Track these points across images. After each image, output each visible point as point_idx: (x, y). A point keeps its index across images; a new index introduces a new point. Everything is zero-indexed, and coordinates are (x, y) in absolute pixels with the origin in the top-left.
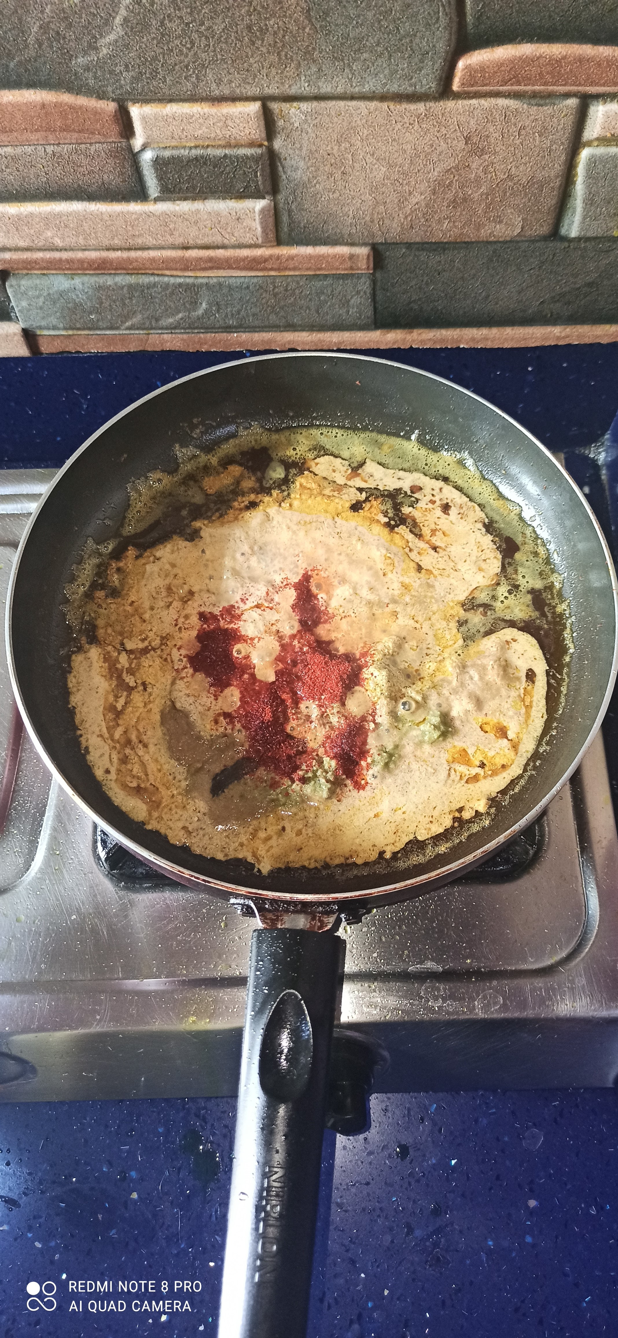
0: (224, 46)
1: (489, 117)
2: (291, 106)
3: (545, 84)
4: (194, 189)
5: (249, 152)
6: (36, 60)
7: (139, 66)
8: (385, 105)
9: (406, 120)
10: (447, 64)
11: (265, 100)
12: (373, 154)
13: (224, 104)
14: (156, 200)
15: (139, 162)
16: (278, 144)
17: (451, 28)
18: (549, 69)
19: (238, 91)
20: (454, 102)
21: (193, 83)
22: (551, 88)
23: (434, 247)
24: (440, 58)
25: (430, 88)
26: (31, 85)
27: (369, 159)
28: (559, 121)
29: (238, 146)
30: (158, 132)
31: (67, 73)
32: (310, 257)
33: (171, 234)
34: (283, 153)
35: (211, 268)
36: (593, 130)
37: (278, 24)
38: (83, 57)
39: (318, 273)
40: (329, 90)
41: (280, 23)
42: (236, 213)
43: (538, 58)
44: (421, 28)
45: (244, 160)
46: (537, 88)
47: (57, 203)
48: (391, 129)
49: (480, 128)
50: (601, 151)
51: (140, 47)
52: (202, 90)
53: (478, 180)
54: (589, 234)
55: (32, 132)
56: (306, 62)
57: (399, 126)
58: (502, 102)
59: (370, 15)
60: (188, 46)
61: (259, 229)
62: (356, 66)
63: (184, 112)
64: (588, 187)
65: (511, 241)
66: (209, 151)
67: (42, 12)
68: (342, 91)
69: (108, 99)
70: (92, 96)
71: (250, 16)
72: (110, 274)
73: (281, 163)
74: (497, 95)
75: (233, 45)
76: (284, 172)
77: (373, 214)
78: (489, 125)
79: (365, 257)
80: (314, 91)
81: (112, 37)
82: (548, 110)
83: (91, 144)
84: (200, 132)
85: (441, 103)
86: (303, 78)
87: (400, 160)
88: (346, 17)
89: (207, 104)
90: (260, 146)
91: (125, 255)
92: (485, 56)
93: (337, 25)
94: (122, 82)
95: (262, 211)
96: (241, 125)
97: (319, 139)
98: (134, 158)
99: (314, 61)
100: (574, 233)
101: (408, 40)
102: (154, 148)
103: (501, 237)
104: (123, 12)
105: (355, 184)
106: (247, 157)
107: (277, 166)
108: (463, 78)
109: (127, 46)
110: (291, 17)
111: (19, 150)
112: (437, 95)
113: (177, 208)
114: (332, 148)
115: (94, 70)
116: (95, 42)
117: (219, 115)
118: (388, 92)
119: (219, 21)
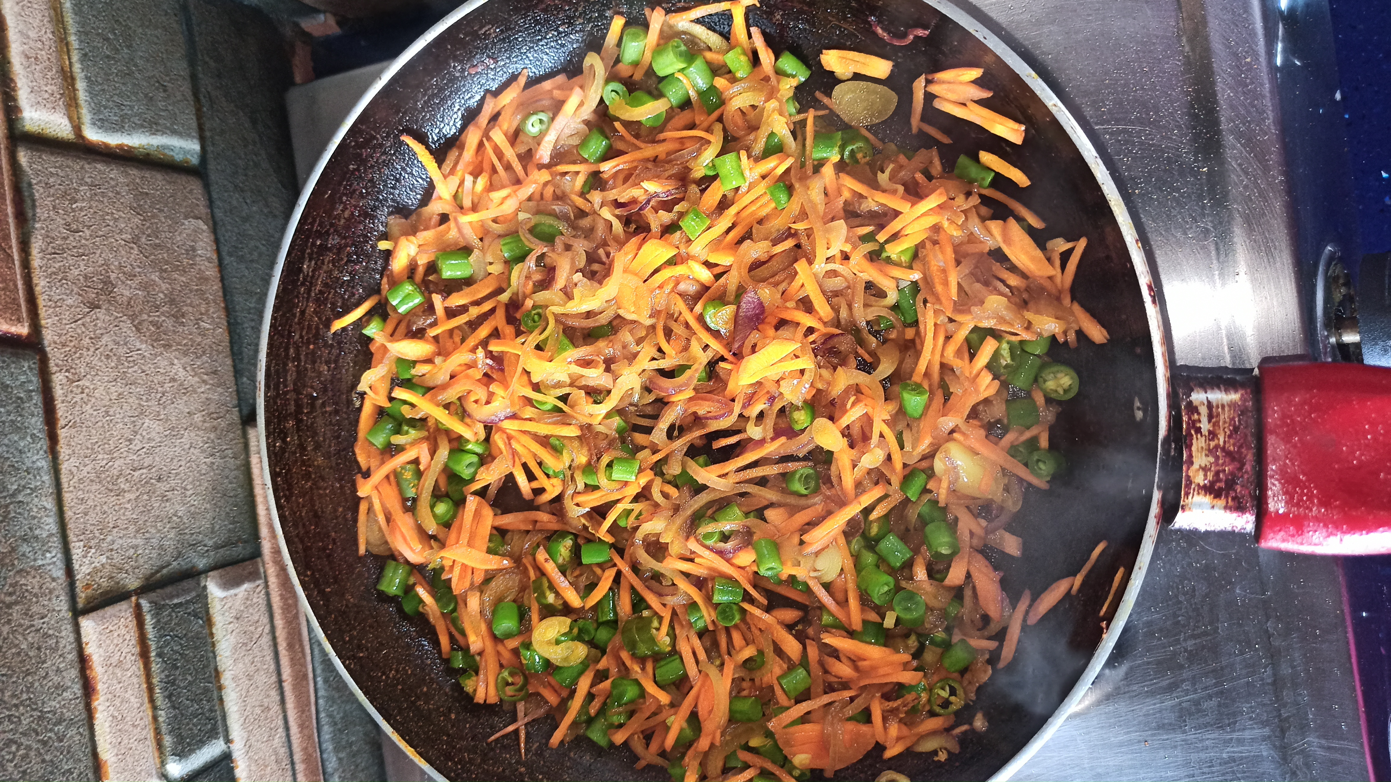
1: (59, 277)
2: (80, 572)
5: (149, 621)
8: (62, 434)
9: (78, 398)
11: (77, 612)
12: (130, 440)
13: (91, 672)
14: (228, 741)
16: (133, 583)
19: (70, 656)
20: (45, 331)
22: (7, 189)
25: (30, 369)
27: (136, 445)
28: (51, 174)
29: (144, 640)
30: (141, 762)
33: (270, 710)
34: (144, 571)
36: (58, 125)
40: (50, 520)
42: (229, 623)
45: (162, 628)
46: (10, 210)
48: (92, 419)
49: (76, 290)
50: (85, 112)
52: (76, 711)
53: (145, 286)
54: (194, 124)
56: (16, 562)
57: (87, 408)
58: (36, 261)
60: (14, 748)
61: (246, 586)
62: (12, 484)
63: (108, 730)
64: (135, 128)
65: (215, 233)
66: (156, 681)
68: (50, 499)
73: (158, 572)
74: (26, 268)
76: (169, 564)
77: (206, 430)
78: (70, 277)
80: (55, 542)
82: (38, 191)
84: (133, 699)
85: (48, 349)
86: (41, 563)
89: (95, 699)
90: (139, 606)
91: (300, 767)
95: (222, 586)
96: (115, 642)
97: (119, 523)
99: (13, 550)
100: (194, 146)
103: (211, 246)
105: (171, 461)
106: (158, 621)
107: (162, 576)
108: (10, 321)
112: (39, 358)
113: (235, 709)
117: (106, 677)
118: (45, 431)
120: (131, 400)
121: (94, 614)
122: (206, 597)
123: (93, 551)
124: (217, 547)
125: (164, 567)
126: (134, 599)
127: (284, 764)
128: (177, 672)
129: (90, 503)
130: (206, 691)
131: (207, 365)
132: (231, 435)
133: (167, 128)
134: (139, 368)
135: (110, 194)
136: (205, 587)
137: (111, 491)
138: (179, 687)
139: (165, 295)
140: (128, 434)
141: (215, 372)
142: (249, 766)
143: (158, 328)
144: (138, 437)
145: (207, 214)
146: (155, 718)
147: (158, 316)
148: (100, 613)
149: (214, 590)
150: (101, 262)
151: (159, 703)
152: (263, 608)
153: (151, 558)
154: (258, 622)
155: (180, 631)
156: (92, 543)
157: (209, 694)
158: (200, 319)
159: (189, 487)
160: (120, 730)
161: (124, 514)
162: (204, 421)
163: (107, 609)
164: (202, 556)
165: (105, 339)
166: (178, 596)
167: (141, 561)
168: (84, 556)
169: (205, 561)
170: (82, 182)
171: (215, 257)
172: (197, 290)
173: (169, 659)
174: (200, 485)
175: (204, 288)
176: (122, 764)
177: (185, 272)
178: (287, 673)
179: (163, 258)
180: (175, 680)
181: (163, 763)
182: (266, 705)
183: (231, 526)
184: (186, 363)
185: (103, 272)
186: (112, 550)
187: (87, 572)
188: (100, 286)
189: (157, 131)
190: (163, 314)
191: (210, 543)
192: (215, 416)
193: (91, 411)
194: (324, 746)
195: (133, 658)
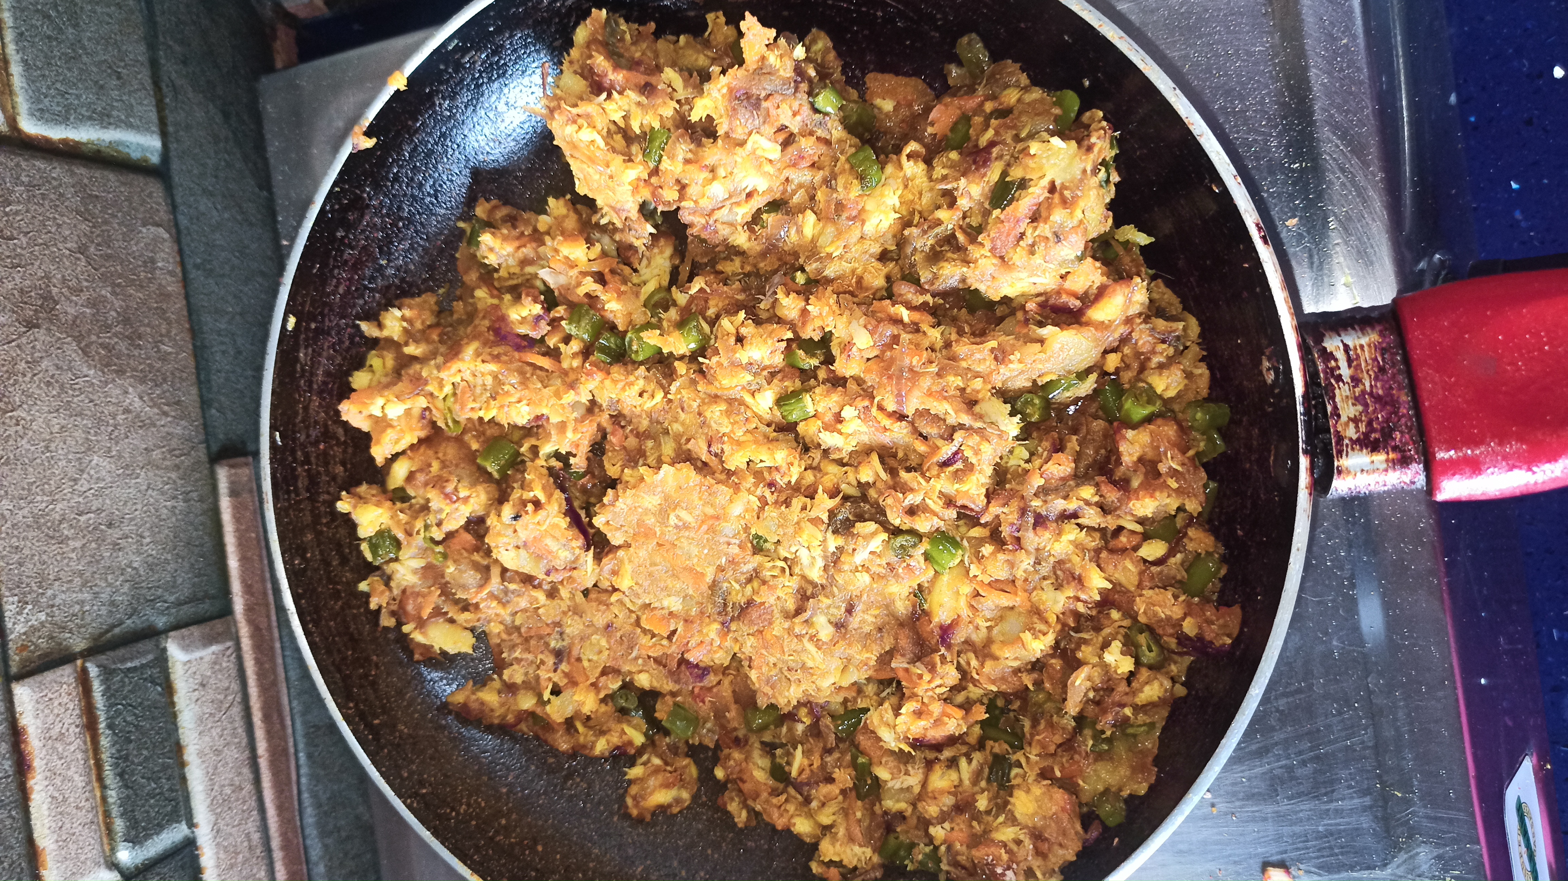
2: (12, 632)
4: (169, 767)
5: (97, 688)
11: (9, 678)
13: (26, 747)
14: (191, 825)
15: (137, 867)
16: (79, 644)
23: (202, 363)
27: (82, 486)
29: (91, 710)
30: (87, 849)
33: (239, 789)
34: (91, 630)
42: (194, 691)
45: (113, 695)
50: (21, 101)
52: (7, 791)
54: (153, 116)
61: (214, 648)
63: (46, 813)
64: (82, 119)
65: (179, 243)
66: (104, 756)
73: (108, 631)
76: (122, 623)
77: (166, 468)
79: (233, 471)
84: (76, 777)
89: (30, 777)
90: (85, 671)
91: (278, 855)
95: (186, 648)
97: (62, 575)
100: (155, 143)
103: (174, 258)
105: (125, 503)
106: (107, 690)
107: (113, 636)
113: (199, 788)
120: (76, 434)
121: (30, 680)
122: (166, 660)
123: (30, 607)
124: (179, 604)
125: (115, 626)
126: (79, 662)
127: (258, 851)
128: (131, 746)
129: (26, 552)
130: (165, 767)
131: (168, 394)
132: (198, 475)
133: (121, 121)
134: (87, 397)
135: (52, 196)
136: (165, 650)
137: (52, 538)
138: (133, 763)
139: (118, 313)
140: (72, 472)
141: (178, 403)
142: (217, 853)
143: (110, 351)
144: (85, 476)
145: (169, 220)
146: (104, 799)
147: (110, 338)
148: (38, 678)
149: (175, 652)
150: (41, 273)
151: (108, 782)
152: (234, 672)
153: (100, 616)
154: (228, 689)
155: (133, 699)
156: (29, 598)
157: (169, 771)
158: (160, 342)
159: (147, 534)
160: (61, 813)
161: (68, 565)
162: (164, 459)
163: (45, 674)
164: (162, 613)
165: (45, 364)
166: (131, 659)
167: (88, 619)
168: (19, 613)
169: (164, 619)
170: (17, 181)
171: (178, 270)
172: (157, 308)
173: (121, 731)
174: (159, 532)
175: (164, 307)
176: (63, 852)
177: (142, 287)
178: (262, 747)
179: (116, 271)
180: (127, 755)
181: (113, 850)
182: (237, 783)
183: (196, 580)
184: (143, 392)
185: (43, 286)
186: (53, 606)
187: (22, 631)
188: (39, 303)
189: (110, 124)
190: (115, 335)
191: (172, 599)
192: (177, 452)
193: (28, 447)
194: (308, 831)
195: (78, 730)
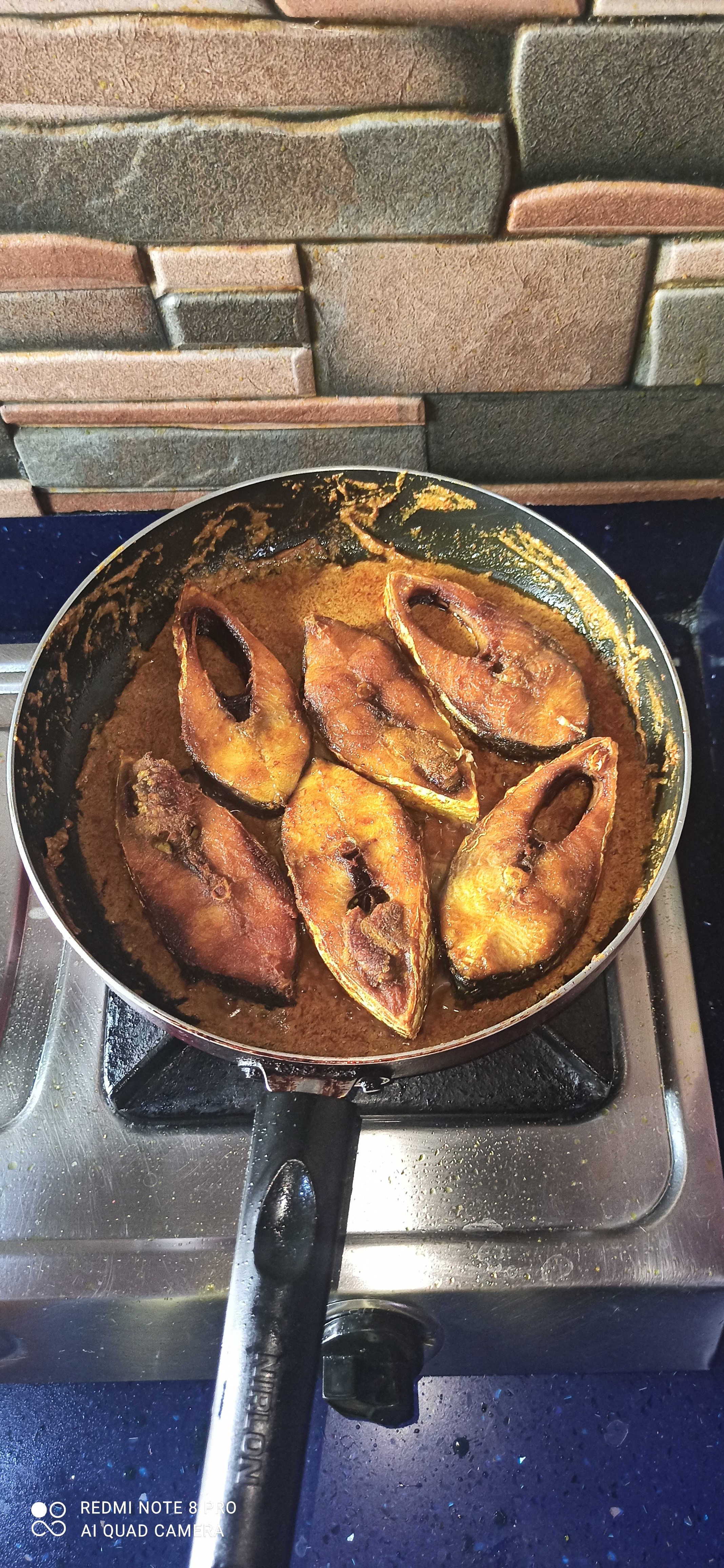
0: (252, 186)
1: (549, 258)
2: (329, 249)
3: (611, 223)
4: (223, 337)
5: (283, 297)
6: (45, 203)
7: (159, 208)
8: (432, 247)
9: (457, 262)
10: (500, 204)
11: (299, 243)
12: (421, 300)
13: (255, 247)
14: (180, 349)
15: (161, 309)
16: (314, 289)
17: (504, 166)
18: (614, 208)
19: (269, 234)
20: (510, 243)
21: (219, 226)
22: (617, 228)
23: (494, 397)
24: (492, 197)
25: (482, 229)
26: (41, 228)
27: (417, 304)
28: (628, 262)
29: (271, 291)
30: (181, 278)
31: (80, 215)
32: (354, 409)
33: (198, 386)
34: (321, 298)
35: (242, 421)
36: (666, 270)
37: (311, 163)
38: (97, 199)
39: (363, 425)
40: (370, 231)
41: (314, 162)
42: (270, 362)
43: (601, 197)
44: (469, 166)
45: (277, 306)
46: (601, 228)
47: (71, 352)
48: (441, 272)
49: (540, 270)
50: (676, 293)
51: (160, 188)
53: (539, 324)
54: (668, 382)
55: (41, 277)
56: (343, 203)
57: (449, 269)
58: (563, 242)
59: (413, 153)
60: (213, 187)
61: (296, 379)
62: (399, 206)
63: (210, 255)
64: (664, 333)
65: (579, 391)
66: (238, 296)
67: (53, 154)
68: (385, 232)
69: (126, 243)
70: (108, 240)
71: (281, 155)
72: (131, 428)
73: (319, 309)
74: (557, 235)
75: (263, 185)
76: (323, 319)
77: (423, 363)
78: (549, 267)
79: (416, 409)
80: (353, 233)
81: (129, 178)
82: (614, 251)
83: (107, 289)
84: (228, 276)
85: (496, 244)
86: (340, 220)
87: (451, 305)
88: (386, 155)
89: (236, 247)
90: (296, 291)
91: (147, 407)
92: (542, 195)
93: (376, 164)
94: (141, 225)
95: (299, 360)
96: (273, 269)
97: (360, 284)
98: (155, 304)
99: (352, 202)
100: (650, 381)
101: (456, 179)
102: (177, 294)
103: (569, 386)
104: (141, 153)
105: (402, 331)
106: (281, 304)
107: (315, 312)
108: (518, 219)
109: (146, 188)
110: (325, 156)
111: (27, 296)
112: (490, 236)
113: (204, 357)
114: (375, 293)
115: (110, 212)
116: (111, 184)
117: (248, 258)
118: (435, 233)
119: (246, 160)
121: (295, 256)
122: (292, 346)
123: (343, 261)
124: (330, 360)
125: (321, 315)
126: (301, 288)
127: (153, 393)
128: (241, 314)
129: (378, 263)
131: (474, 370)
132: (415, 384)
133: (664, 359)
134: (476, 314)
135: (612, 307)
136: (301, 346)
138: (230, 314)
140: (427, 298)
141: (467, 376)
142: (158, 363)
143: (506, 333)
144: (423, 306)
145: (595, 385)
146: (211, 293)
148: (296, 262)
149: (297, 353)
151: (222, 296)
152: (278, 392)
153: (330, 305)
154: (267, 386)
155: (272, 320)
158: (510, 369)
159: (380, 343)
160: (208, 264)
161: (366, 288)
162: (429, 361)
163: (298, 266)
164: (325, 347)
166: (298, 322)
167: (329, 297)
168: (339, 254)
169: (321, 348)
170: (622, 285)
171: (560, 388)
172: (533, 368)
173: (253, 308)
174: (380, 352)
175: (535, 375)
177: (549, 360)
179: (560, 344)
180: (236, 311)
182: (201, 385)
183: (344, 374)
184: (477, 353)
185: (552, 294)
186: (341, 275)
187: (328, 255)
188: (540, 290)
189: (662, 351)
190: (517, 338)
192: (433, 371)
193: (446, 272)
194: (159, 431)
195: (259, 281)
